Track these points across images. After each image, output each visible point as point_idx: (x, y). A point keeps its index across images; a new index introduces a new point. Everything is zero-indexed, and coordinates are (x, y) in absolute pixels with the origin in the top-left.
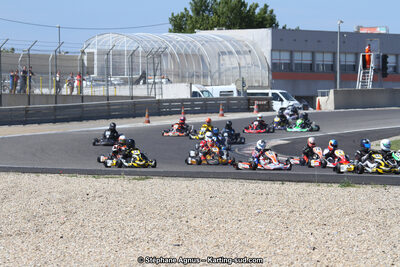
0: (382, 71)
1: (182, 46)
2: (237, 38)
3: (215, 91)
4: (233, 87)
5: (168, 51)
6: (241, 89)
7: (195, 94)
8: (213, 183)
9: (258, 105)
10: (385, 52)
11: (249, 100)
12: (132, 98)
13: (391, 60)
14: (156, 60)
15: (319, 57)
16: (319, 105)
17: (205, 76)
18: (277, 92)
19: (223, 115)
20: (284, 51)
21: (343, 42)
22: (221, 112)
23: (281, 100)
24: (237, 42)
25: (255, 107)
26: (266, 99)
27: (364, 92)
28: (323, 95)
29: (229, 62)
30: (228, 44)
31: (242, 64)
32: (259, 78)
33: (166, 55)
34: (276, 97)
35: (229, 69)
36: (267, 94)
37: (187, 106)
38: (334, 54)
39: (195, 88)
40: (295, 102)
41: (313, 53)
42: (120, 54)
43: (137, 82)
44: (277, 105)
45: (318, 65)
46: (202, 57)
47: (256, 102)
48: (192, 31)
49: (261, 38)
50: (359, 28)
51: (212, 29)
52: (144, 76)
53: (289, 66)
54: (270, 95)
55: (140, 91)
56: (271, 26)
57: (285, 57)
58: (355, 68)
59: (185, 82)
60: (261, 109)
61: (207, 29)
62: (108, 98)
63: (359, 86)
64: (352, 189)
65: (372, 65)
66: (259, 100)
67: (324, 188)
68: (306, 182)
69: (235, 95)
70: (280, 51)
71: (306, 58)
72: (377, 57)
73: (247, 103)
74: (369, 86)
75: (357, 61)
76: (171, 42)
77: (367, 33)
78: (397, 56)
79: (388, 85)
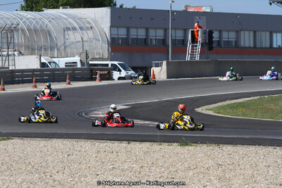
0: (209, 45)
1: (31, 23)
2: (79, 16)
3: (62, 63)
4: (77, 59)
5: (19, 27)
6: (84, 60)
7: (43, 65)
8: (68, 143)
9: (100, 75)
10: (211, 29)
11: (92, 70)
13: (216, 35)
14: (9, 36)
15: (152, 33)
16: (154, 75)
17: (52, 49)
18: (116, 63)
19: (69, 83)
20: (122, 27)
21: (173, 19)
22: (68, 81)
23: (120, 71)
24: (80, 19)
25: (98, 76)
26: (107, 70)
27: (192, 63)
28: (157, 66)
29: (73, 37)
30: (70, 20)
31: (85, 39)
32: (101, 52)
33: (18, 30)
34: (115, 68)
35: (73, 43)
36: (107, 65)
37: (37, 76)
38: (166, 30)
39: (43, 60)
40: (131, 72)
41: (147, 30)
44: (116, 75)
45: (151, 39)
46: (49, 31)
47: (99, 72)
48: (40, 10)
49: (101, 16)
50: (186, 7)
51: (57, 7)
53: (125, 41)
54: (110, 66)
56: (109, 5)
57: (122, 32)
58: (184, 42)
59: (35, 55)
60: (103, 78)
61: (54, 8)
63: (188, 58)
64: (190, 148)
65: (200, 39)
66: (101, 70)
67: (165, 146)
68: (149, 141)
69: (79, 66)
70: (118, 27)
71: (141, 33)
72: (204, 33)
73: (90, 72)
74: (197, 58)
75: (186, 36)
76: (21, 19)
77: (194, 12)
78: (220, 32)
79: (213, 57)
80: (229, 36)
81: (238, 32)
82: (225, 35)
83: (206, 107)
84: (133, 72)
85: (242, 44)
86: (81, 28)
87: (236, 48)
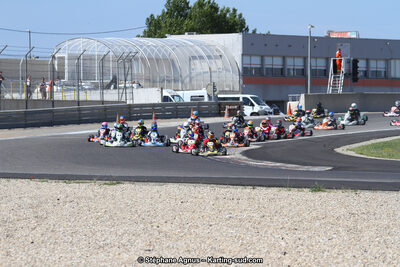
0: (353, 75)
1: (152, 51)
3: (186, 96)
4: (203, 92)
5: (138, 55)
6: (211, 93)
7: (165, 99)
9: (229, 110)
10: (355, 57)
11: (219, 105)
12: (103, 102)
13: (361, 65)
14: (127, 65)
15: (289, 61)
16: (290, 110)
17: (176, 81)
18: (248, 96)
20: (255, 55)
21: (314, 47)
23: (252, 105)
24: (208, 46)
25: (226, 112)
26: (237, 104)
27: (335, 96)
28: (294, 100)
29: (200, 67)
30: (197, 47)
31: (214, 68)
32: (230, 83)
33: (137, 59)
34: (247, 102)
35: (200, 74)
36: (238, 99)
37: (157, 111)
38: (305, 59)
39: (165, 93)
40: (266, 107)
41: (284, 58)
42: (91, 58)
43: (108, 87)
44: (248, 110)
45: (289, 69)
46: (173, 61)
47: (227, 107)
48: (164, 37)
49: (231, 43)
50: (329, 32)
51: (182, 33)
52: (115, 81)
53: (259, 70)
54: (241, 100)
55: (111, 96)
56: (241, 31)
57: (256, 61)
58: (325, 72)
59: (156, 87)
60: (232, 114)
61: (180, 34)
62: (79, 103)
63: (330, 90)
64: (323, 194)
65: (343, 69)
66: (230, 104)
67: (295, 194)
68: (277, 186)
69: (206, 100)
70: (251, 55)
71: (277, 62)
72: (348, 62)
73: (218, 107)
74: (340, 91)
75: (328, 66)
76: (141, 47)
77: (338, 38)
78: (367, 60)
79: (358, 89)
80: (378, 65)
81: (387, 61)
82: (373, 64)
83: (348, 147)
84: (267, 107)
85: (393, 75)
86: (209, 57)
87: (386, 80)
